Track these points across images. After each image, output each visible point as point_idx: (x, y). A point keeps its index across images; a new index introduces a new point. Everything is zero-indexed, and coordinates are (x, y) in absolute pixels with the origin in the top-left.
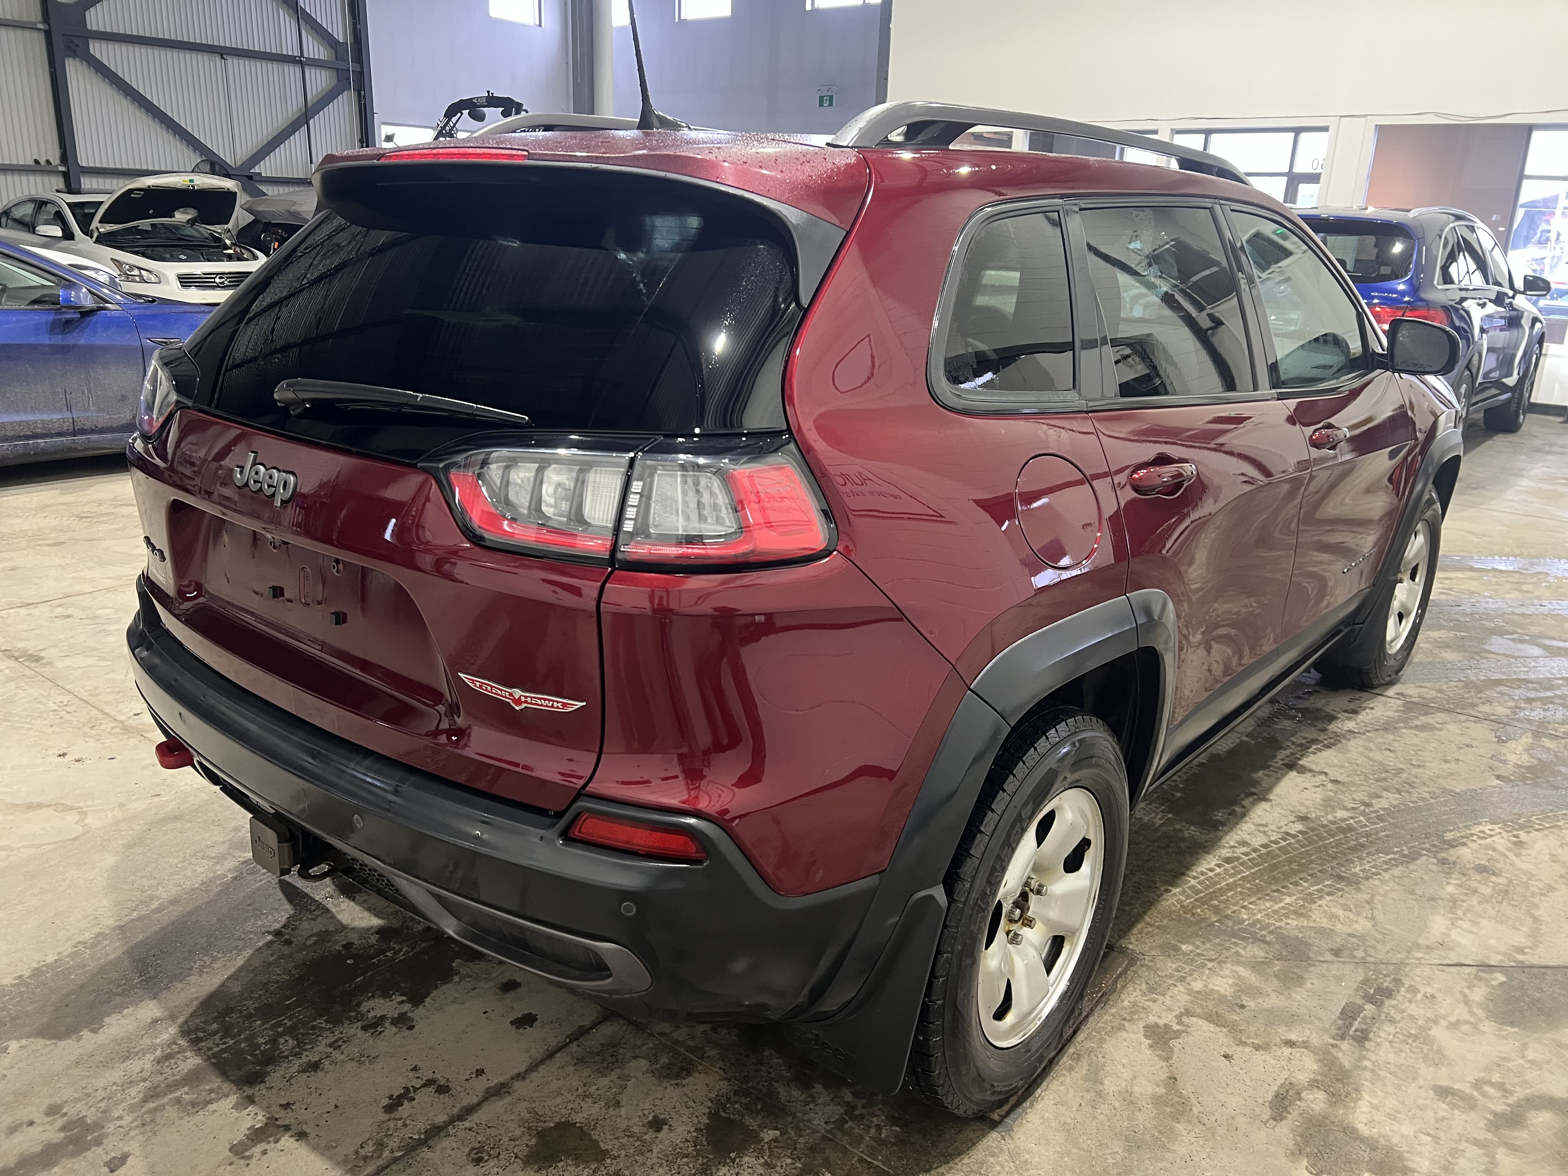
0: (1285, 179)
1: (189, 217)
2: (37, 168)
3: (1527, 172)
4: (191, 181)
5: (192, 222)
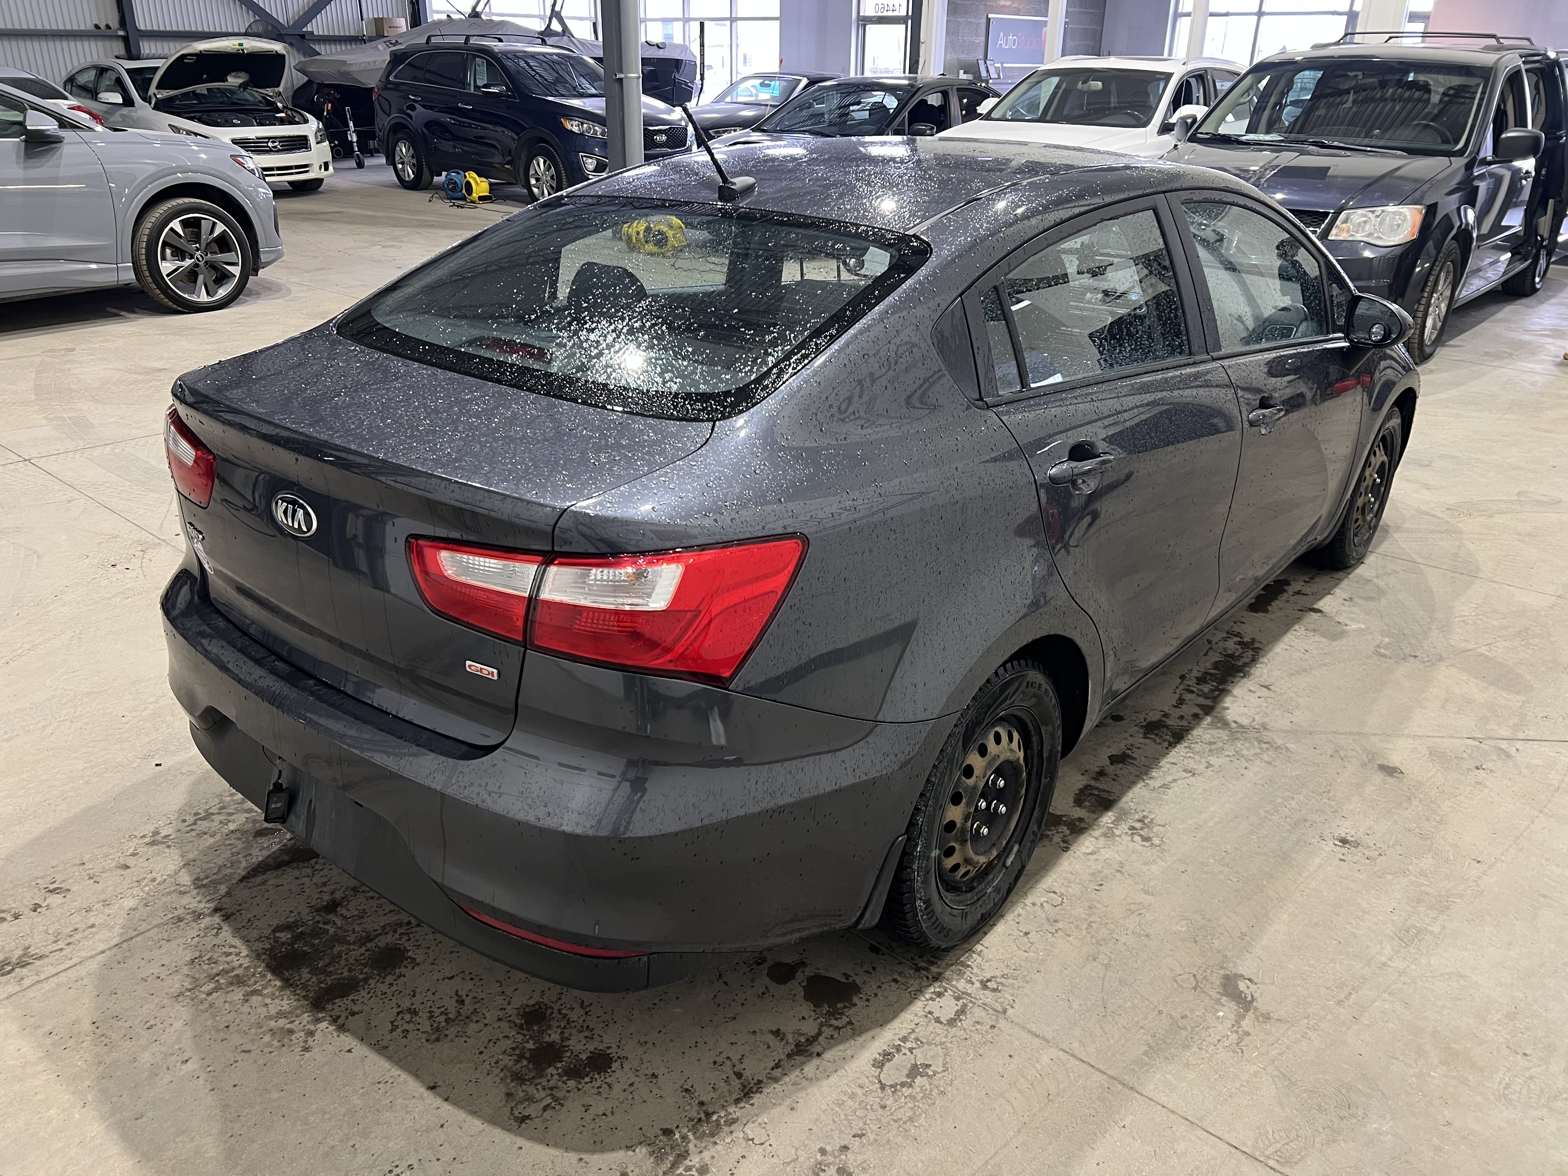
1: (240, 81)
2: (97, 33)
4: (241, 45)
5: (244, 86)
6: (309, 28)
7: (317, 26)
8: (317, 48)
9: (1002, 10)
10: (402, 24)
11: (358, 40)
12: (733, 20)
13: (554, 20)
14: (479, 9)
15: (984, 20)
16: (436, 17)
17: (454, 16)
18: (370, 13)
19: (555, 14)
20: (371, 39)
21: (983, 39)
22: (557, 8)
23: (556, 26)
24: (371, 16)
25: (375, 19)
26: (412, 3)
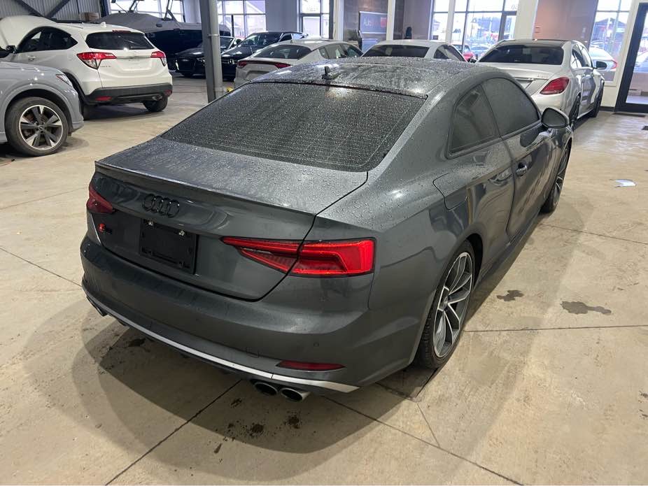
0: (501, 14)
3: (599, 9)
6: (54, 17)
7: (59, 16)
9: (364, 10)
10: (98, 15)
12: (245, 15)
13: (168, 14)
14: (133, 9)
15: (358, 14)
16: (113, 12)
17: (122, 12)
18: (83, 10)
19: (168, 11)
20: (83, 22)
21: (358, 22)
22: (169, 9)
23: (169, 17)
25: (85, 13)
26: (101, 6)
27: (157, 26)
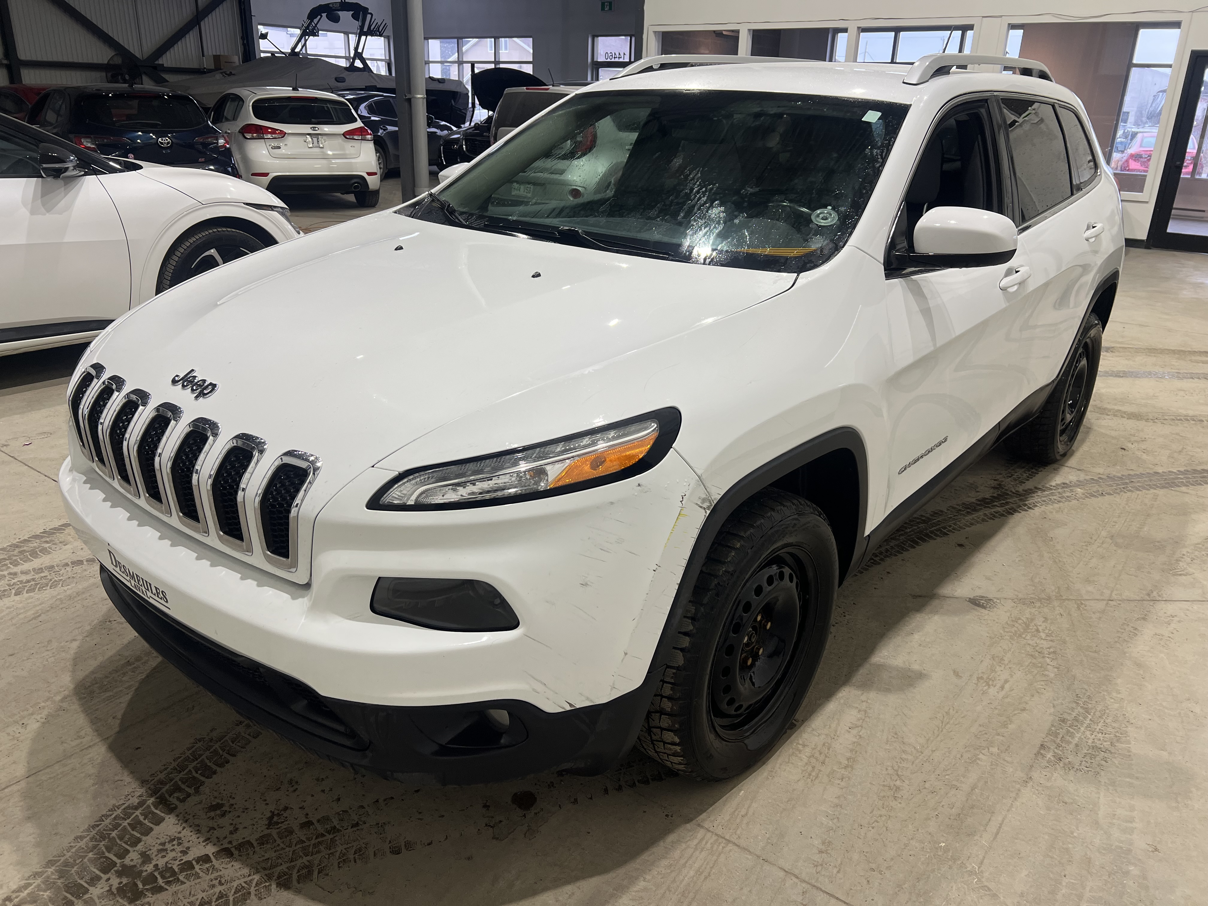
3: (1135, 61)
6: (160, 62)
7: (167, 60)
8: (166, 76)
10: (237, 59)
11: (199, 72)
12: (496, 63)
13: (357, 60)
14: (297, 50)
16: (263, 55)
17: (276, 55)
18: (211, 50)
19: (358, 55)
20: (210, 71)
22: (360, 50)
23: (358, 64)
24: (210, 53)
25: (214, 56)
26: (244, 44)
27: (337, 80)
